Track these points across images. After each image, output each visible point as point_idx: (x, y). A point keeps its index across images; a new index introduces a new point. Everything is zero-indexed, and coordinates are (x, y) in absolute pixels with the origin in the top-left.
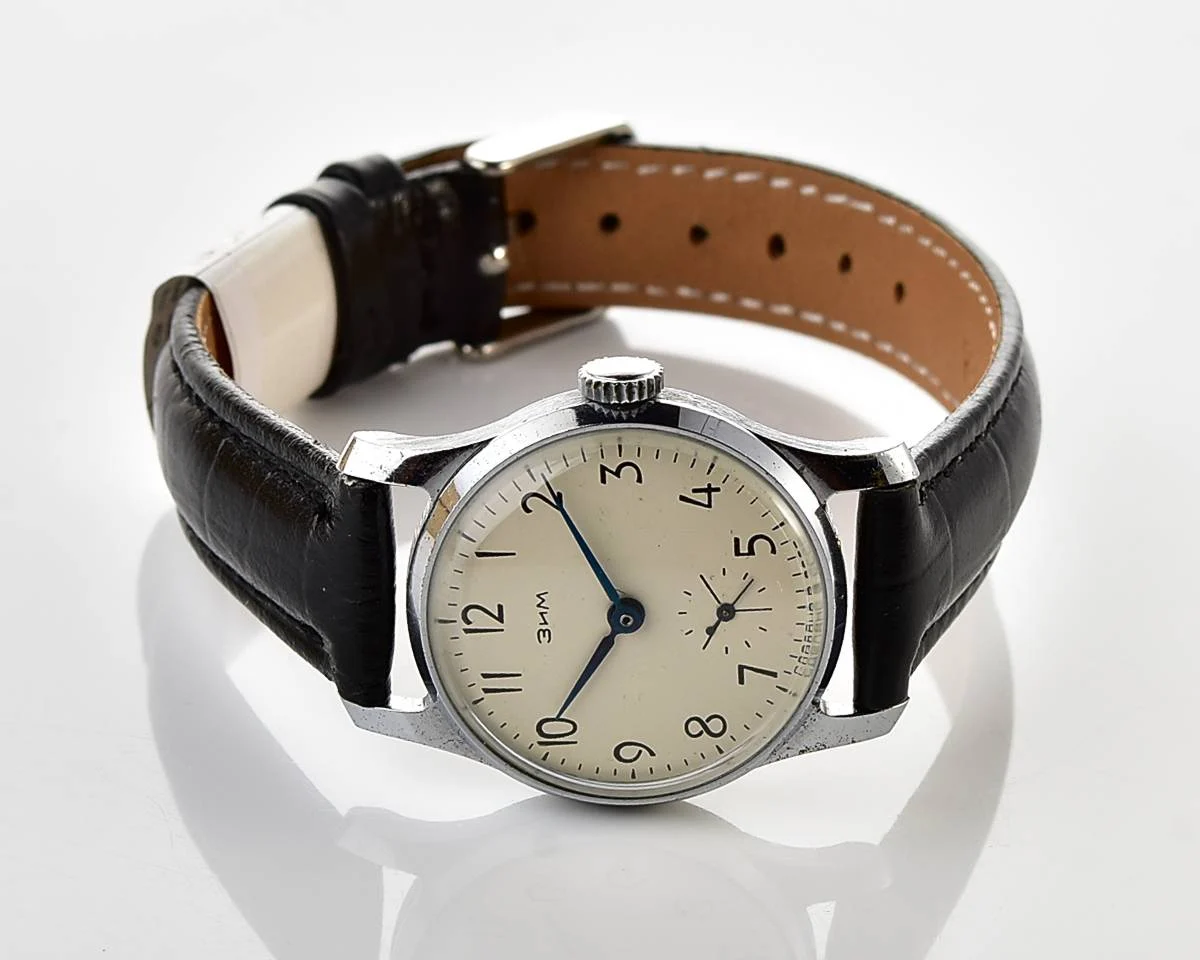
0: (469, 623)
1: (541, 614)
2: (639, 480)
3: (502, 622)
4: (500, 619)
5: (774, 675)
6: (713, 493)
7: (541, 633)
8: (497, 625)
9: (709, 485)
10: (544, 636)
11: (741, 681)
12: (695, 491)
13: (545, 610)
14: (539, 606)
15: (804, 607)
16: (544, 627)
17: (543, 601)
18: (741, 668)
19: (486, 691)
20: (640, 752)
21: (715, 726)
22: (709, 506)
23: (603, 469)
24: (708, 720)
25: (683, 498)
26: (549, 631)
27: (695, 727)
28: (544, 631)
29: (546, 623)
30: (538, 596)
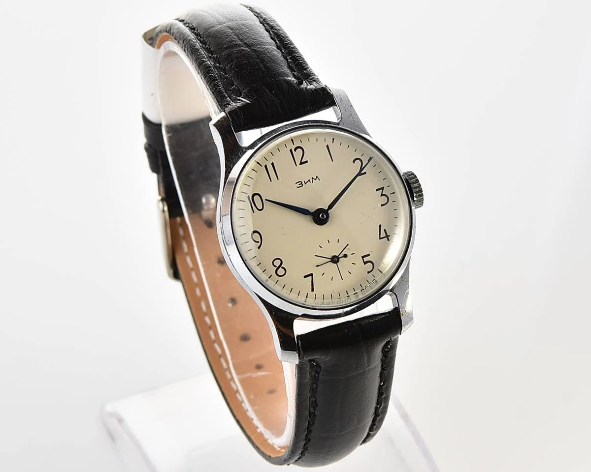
0: (295, 150)
1: (309, 180)
2: (382, 205)
3: (300, 164)
4: (301, 163)
5: (313, 290)
6: (386, 238)
7: (300, 183)
8: (298, 163)
9: (389, 236)
10: (299, 184)
11: (305, 277)
12: (385, 230)
13: (311, 181)
14: (313, 178)
15: (347, 293)
16: (303, 183)
17: (315, 180)
18: (311, 275)
19: (266, 166)
20: (258, 242)
21: (281, 272)
22: (380, 238)
23: (382, 188)
24: (282, 268)
25: (380, 226)
26: (302, 186)
27: (277, 263)
28: (301, 184)
29: (305, 184)
30: (317, 177)
